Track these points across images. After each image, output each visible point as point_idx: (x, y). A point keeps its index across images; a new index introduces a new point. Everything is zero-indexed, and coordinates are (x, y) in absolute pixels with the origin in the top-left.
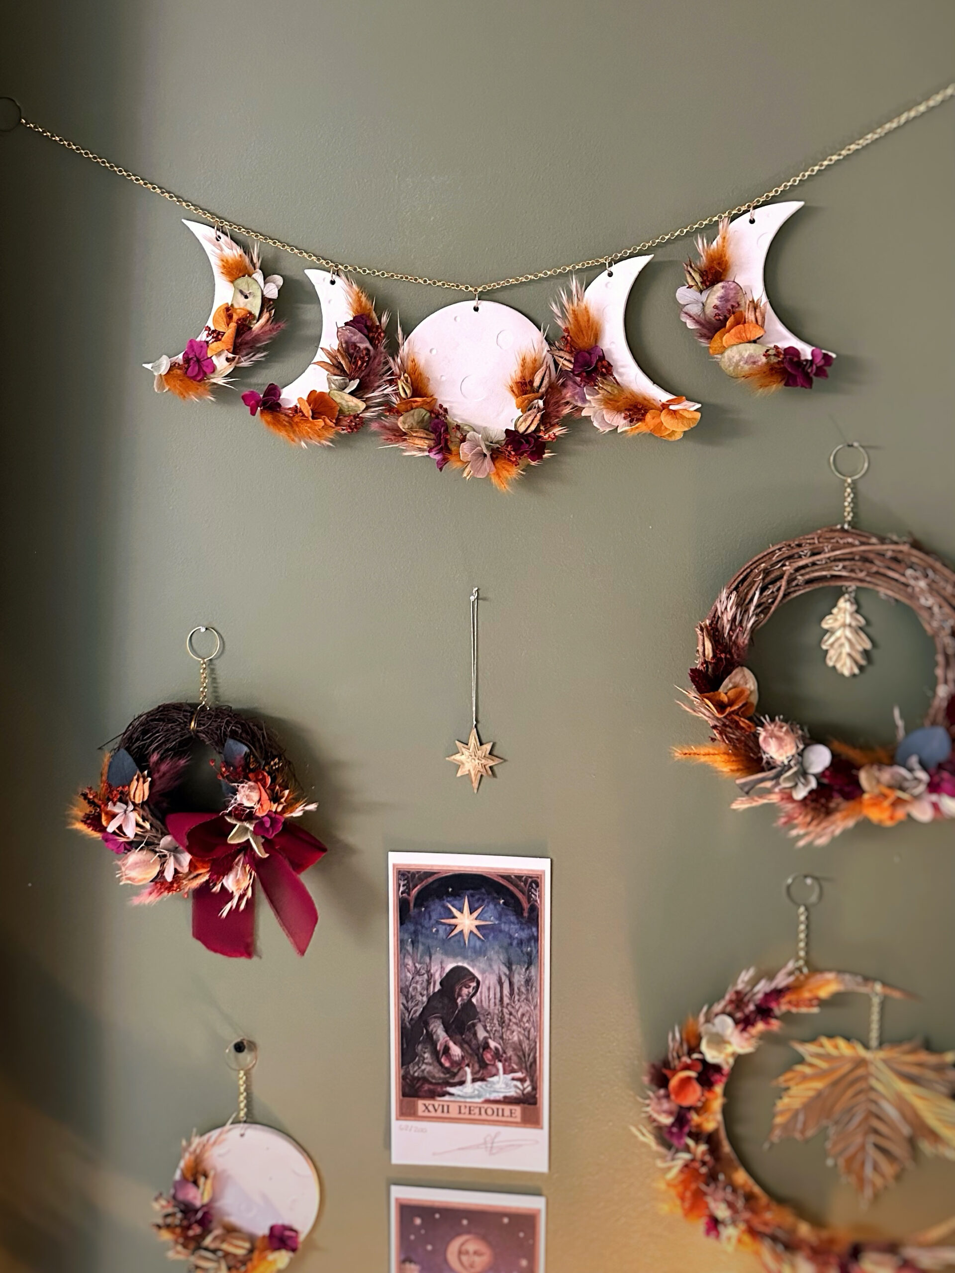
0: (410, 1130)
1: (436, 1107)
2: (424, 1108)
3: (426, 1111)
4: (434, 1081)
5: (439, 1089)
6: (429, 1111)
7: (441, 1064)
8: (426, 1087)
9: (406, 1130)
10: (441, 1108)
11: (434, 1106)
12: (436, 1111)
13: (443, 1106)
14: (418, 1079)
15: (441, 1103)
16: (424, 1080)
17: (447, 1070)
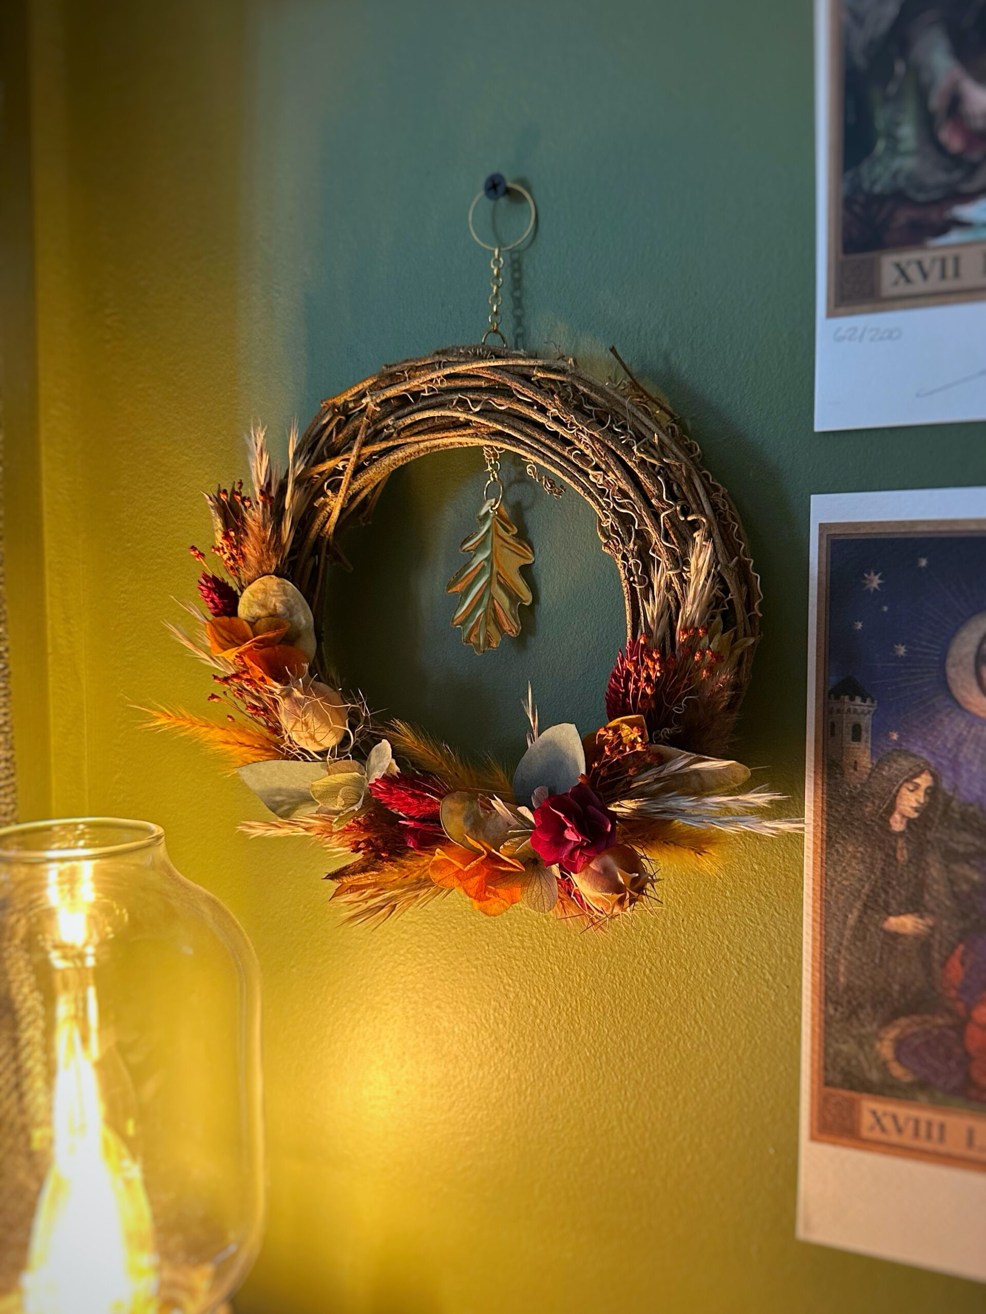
0: (861, 338)
1: (927, 265)
2: (895, 273)
3: (902, 281)
4: (921, 197)
5: (934, 216)
6: (908, 280)
7: (941, 148)
8: (903, 217)
9: (850, 339)
10: (938, 266)
11: (920, 264)
12: (925, 276)
13: (943, 261)
14: (881, 199)
15: (939, 253)
16: (898, 197)
17: (956, 161)
